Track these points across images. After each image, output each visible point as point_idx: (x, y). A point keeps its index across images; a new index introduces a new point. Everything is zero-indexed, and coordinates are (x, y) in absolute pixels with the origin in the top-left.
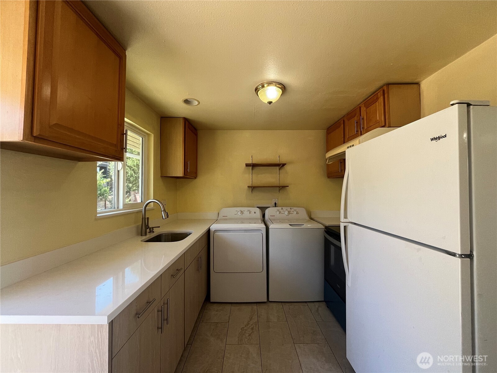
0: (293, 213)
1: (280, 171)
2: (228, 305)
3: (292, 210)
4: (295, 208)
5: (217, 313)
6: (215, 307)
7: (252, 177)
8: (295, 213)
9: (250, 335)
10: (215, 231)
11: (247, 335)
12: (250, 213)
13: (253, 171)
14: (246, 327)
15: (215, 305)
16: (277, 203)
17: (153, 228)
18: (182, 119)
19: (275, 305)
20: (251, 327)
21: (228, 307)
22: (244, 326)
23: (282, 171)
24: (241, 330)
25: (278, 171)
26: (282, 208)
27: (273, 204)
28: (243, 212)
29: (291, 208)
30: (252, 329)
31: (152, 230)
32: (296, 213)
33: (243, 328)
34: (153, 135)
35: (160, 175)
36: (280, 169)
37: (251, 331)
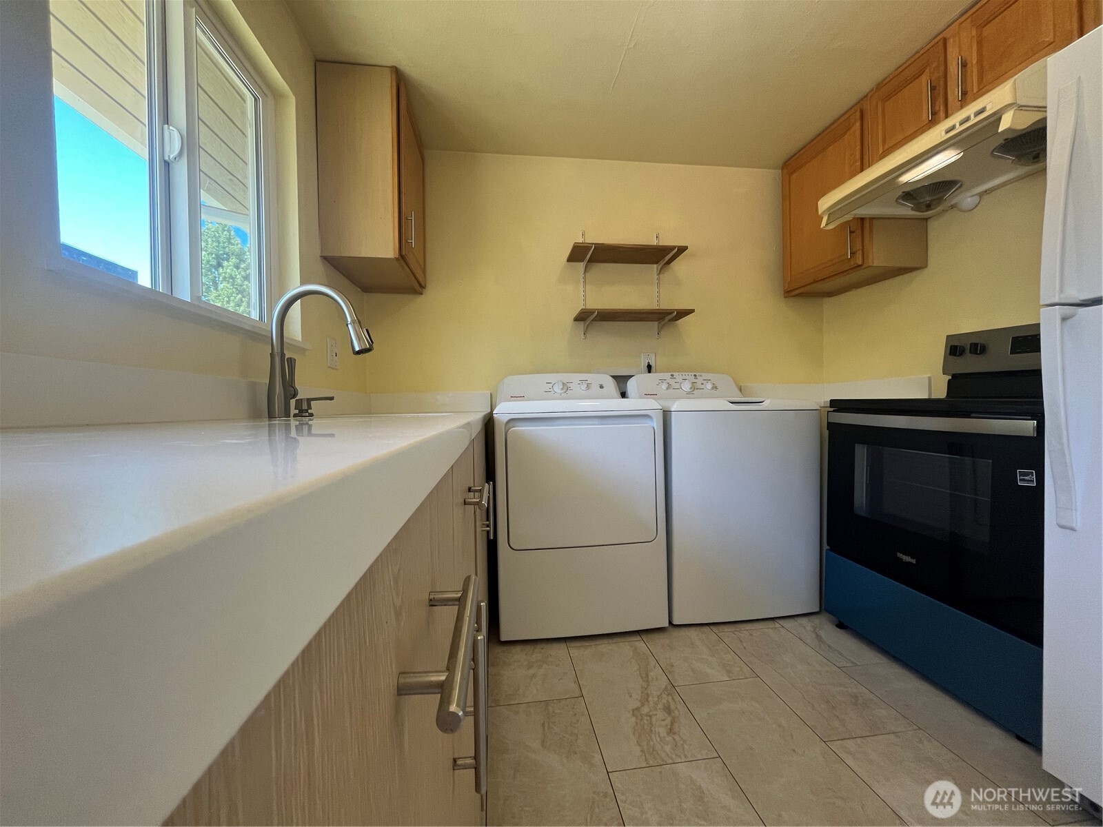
0: (702, 387)
1: (661, 276)
2: (556, 646)
3: (700, 380)
4: (706, 376)
5: (531, 671)
6: (517, 653)
7: (584, 291)
8: (709, 386)
9: (671, 731)
10: (510, 424)
11: (663, 732)
12: (588, 386)
13: (587, 274)
14: (643, 705)
15: (518, 648)
16: (652, 364)
17: (309, 400)
18: (388, 71)
19: (692, 633)
20: (660, 706)
21: (560, 651)
22: (639, 704)
23: (666, 276)
24: (634, 719)
25: (656, 277)
26: (672, 375)
27: (644, 365)
28: (569, 385)
29: (695, 375)
30: (668, 709)
31: (305, 406)
32: (713, 388)
33: (638, 709)
34: (292, 100)
35: (318, 253)
36: (660, 272)
37: (669, 719)
